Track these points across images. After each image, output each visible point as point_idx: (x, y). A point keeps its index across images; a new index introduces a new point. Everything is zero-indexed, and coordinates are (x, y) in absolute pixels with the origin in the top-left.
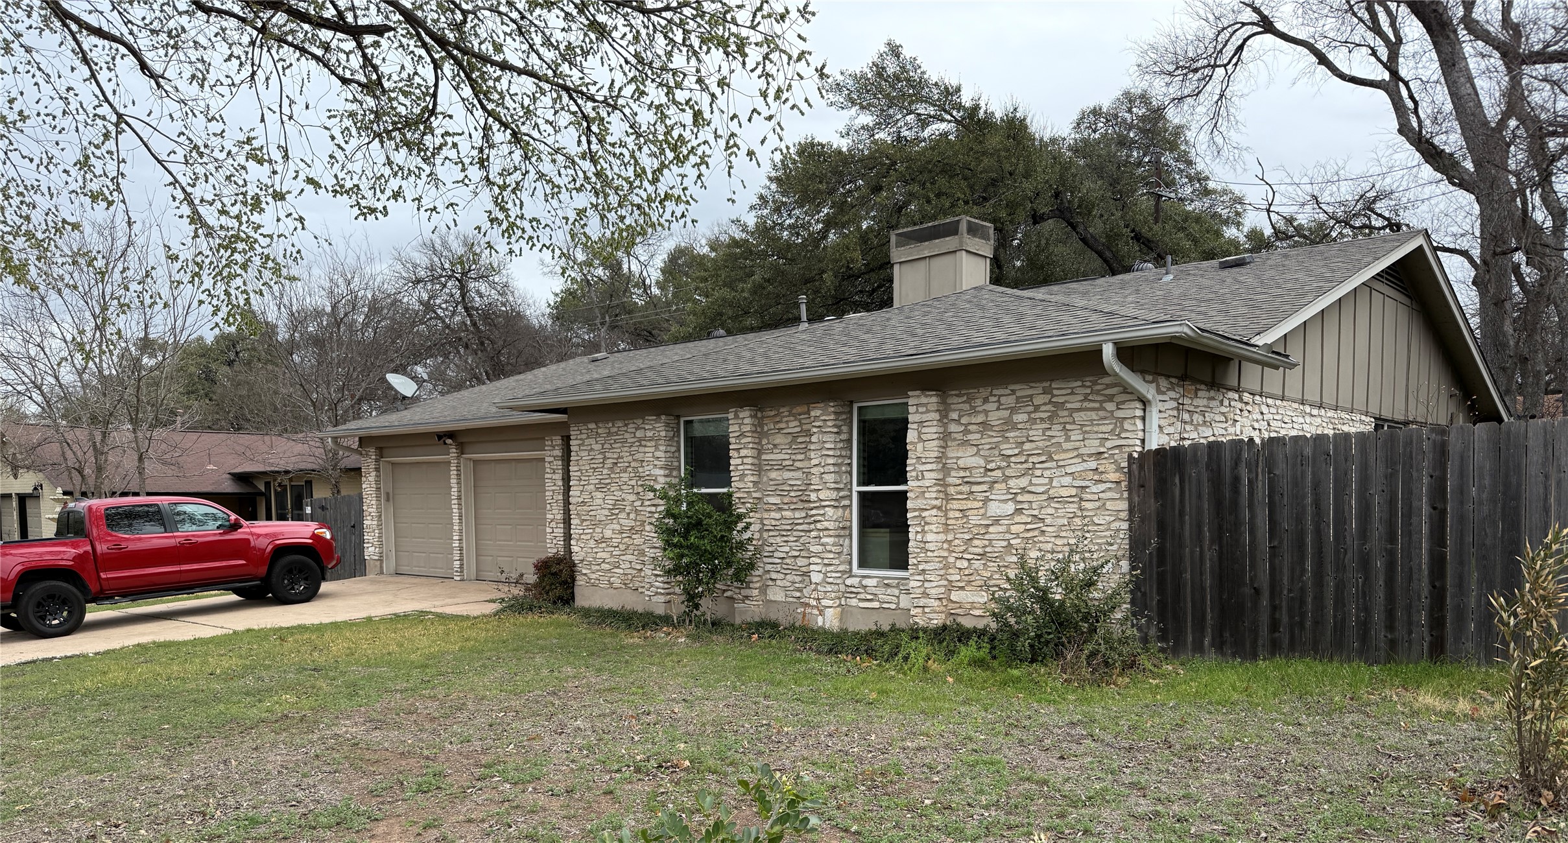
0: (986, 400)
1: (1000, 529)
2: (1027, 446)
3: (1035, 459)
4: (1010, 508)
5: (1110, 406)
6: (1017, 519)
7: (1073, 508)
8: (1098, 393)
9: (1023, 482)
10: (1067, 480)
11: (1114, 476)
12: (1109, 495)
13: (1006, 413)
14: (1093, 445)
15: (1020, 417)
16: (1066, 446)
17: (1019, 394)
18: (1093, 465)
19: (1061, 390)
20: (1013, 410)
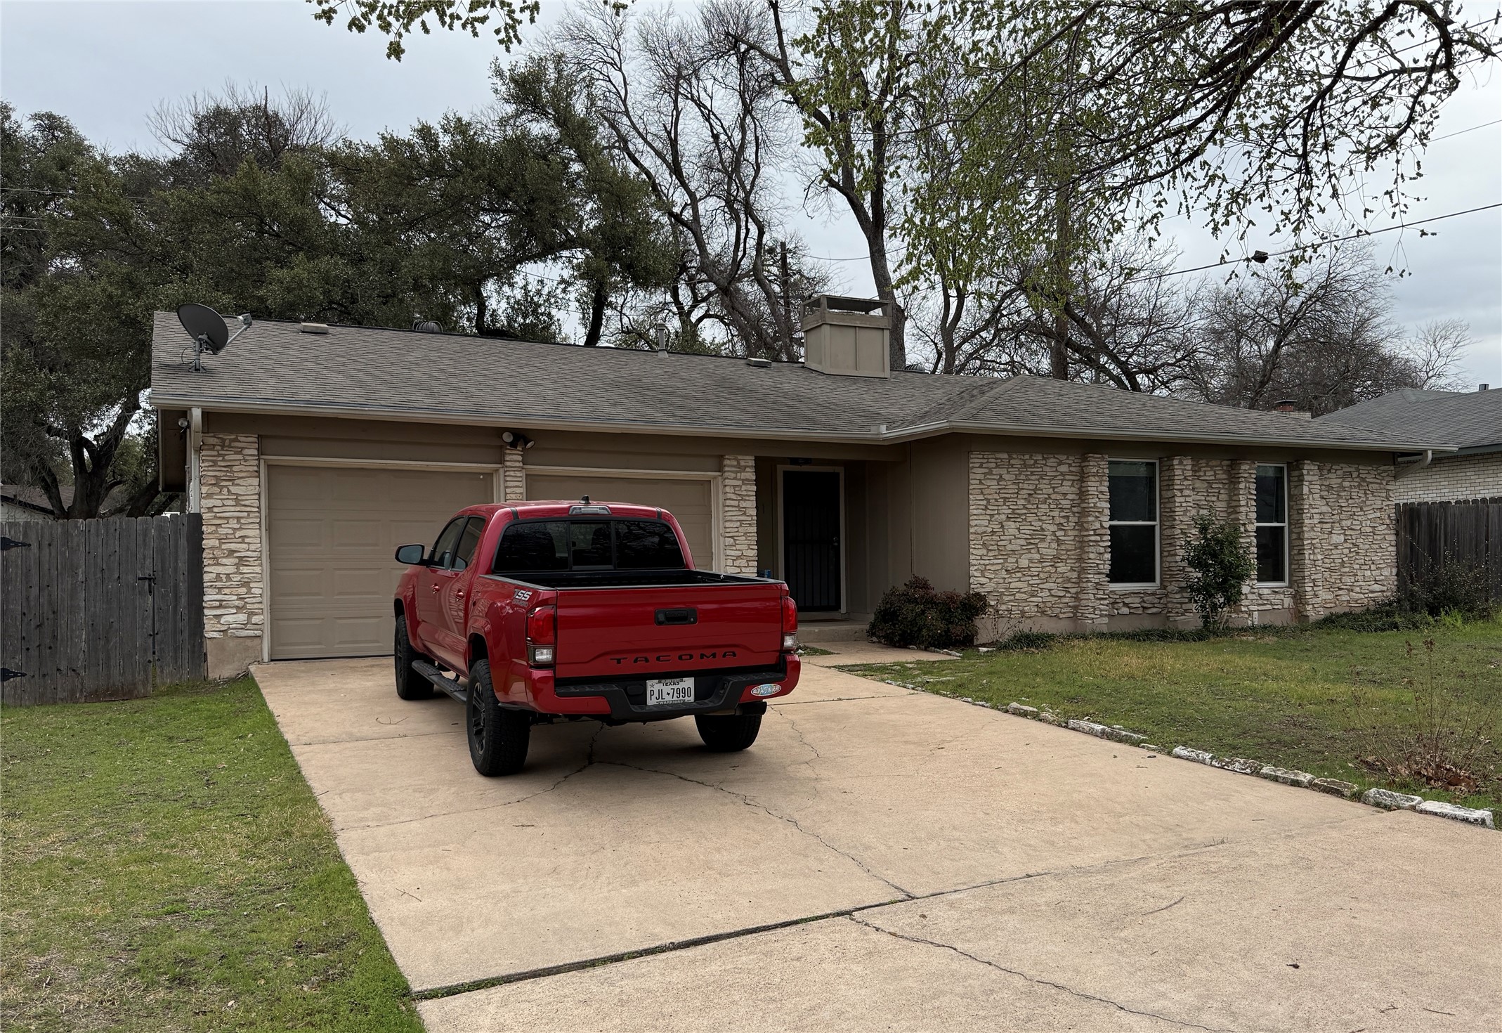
0: (1329, 471)
1: (1339, 551)
2: (1350, 501)
3: (1355, 510)
4: (1342, 537)
5: (1384, 482)
6: (1345, 545)
7: (1371, 539)
8: (1379, 474)
9: (1349, 523)
10: (1368, 522)
11: (1388, 522)
12: (1386, 532)
13: (1340, 481)
14: (1378, 504)
15: (1346, 484)
16: (1368, 503)
17: (1345, 470)
18: (1378, 515)
19: (1364, 469)
20: (1344, 479)
